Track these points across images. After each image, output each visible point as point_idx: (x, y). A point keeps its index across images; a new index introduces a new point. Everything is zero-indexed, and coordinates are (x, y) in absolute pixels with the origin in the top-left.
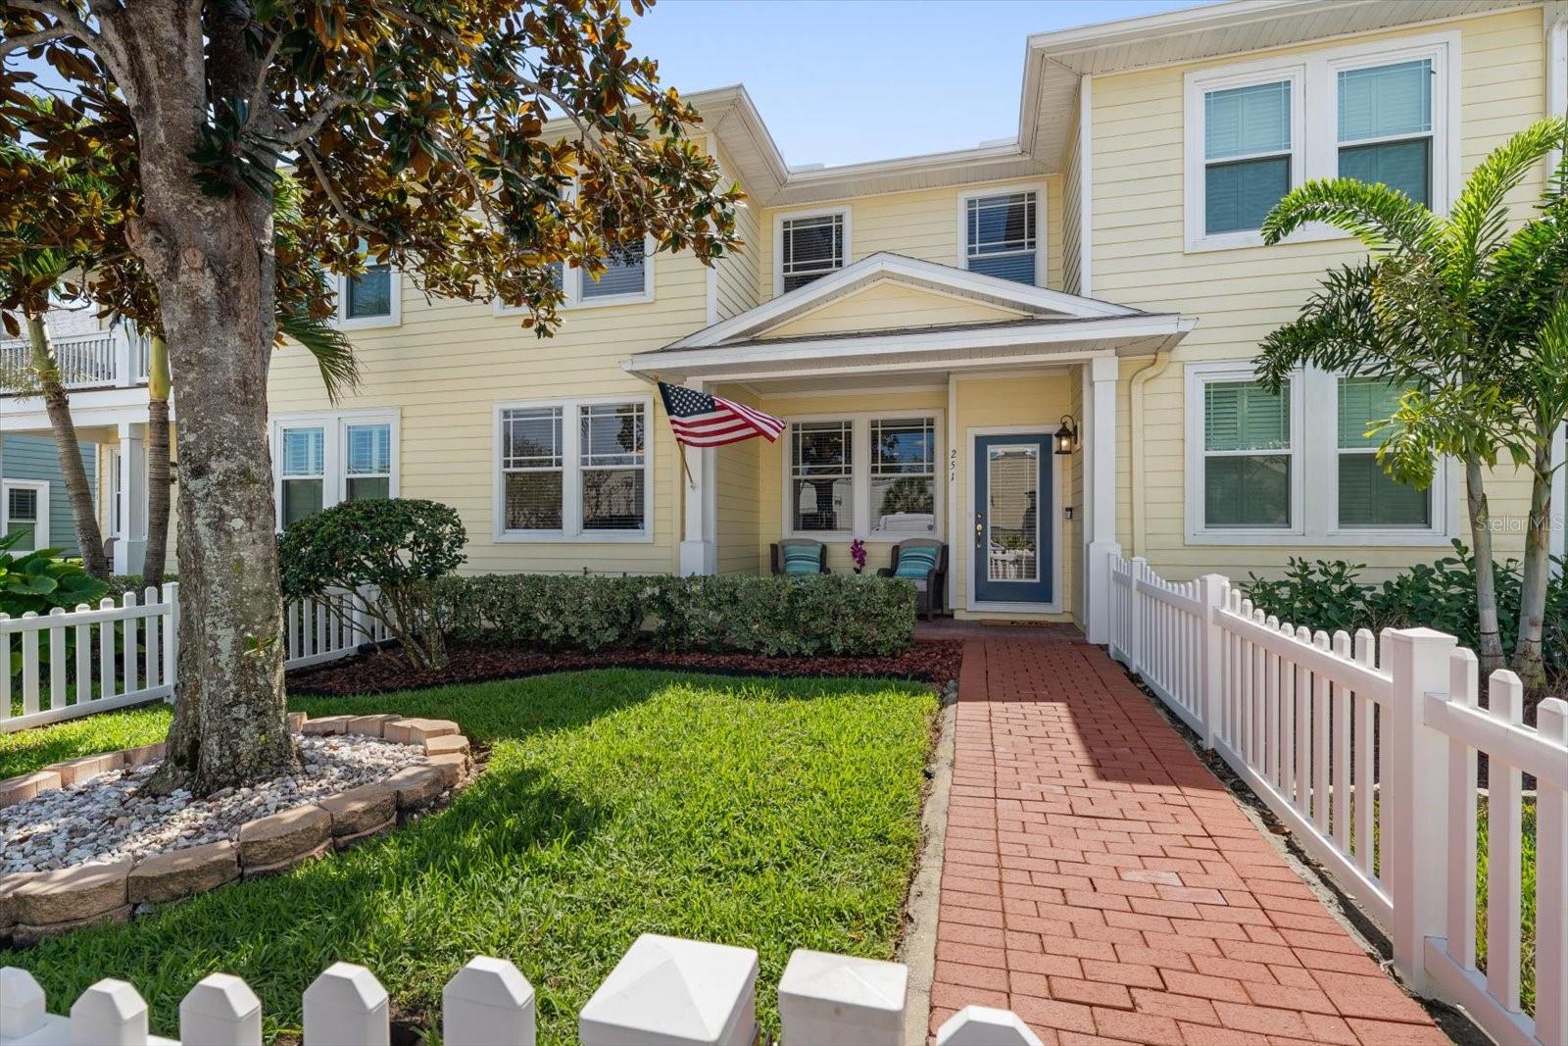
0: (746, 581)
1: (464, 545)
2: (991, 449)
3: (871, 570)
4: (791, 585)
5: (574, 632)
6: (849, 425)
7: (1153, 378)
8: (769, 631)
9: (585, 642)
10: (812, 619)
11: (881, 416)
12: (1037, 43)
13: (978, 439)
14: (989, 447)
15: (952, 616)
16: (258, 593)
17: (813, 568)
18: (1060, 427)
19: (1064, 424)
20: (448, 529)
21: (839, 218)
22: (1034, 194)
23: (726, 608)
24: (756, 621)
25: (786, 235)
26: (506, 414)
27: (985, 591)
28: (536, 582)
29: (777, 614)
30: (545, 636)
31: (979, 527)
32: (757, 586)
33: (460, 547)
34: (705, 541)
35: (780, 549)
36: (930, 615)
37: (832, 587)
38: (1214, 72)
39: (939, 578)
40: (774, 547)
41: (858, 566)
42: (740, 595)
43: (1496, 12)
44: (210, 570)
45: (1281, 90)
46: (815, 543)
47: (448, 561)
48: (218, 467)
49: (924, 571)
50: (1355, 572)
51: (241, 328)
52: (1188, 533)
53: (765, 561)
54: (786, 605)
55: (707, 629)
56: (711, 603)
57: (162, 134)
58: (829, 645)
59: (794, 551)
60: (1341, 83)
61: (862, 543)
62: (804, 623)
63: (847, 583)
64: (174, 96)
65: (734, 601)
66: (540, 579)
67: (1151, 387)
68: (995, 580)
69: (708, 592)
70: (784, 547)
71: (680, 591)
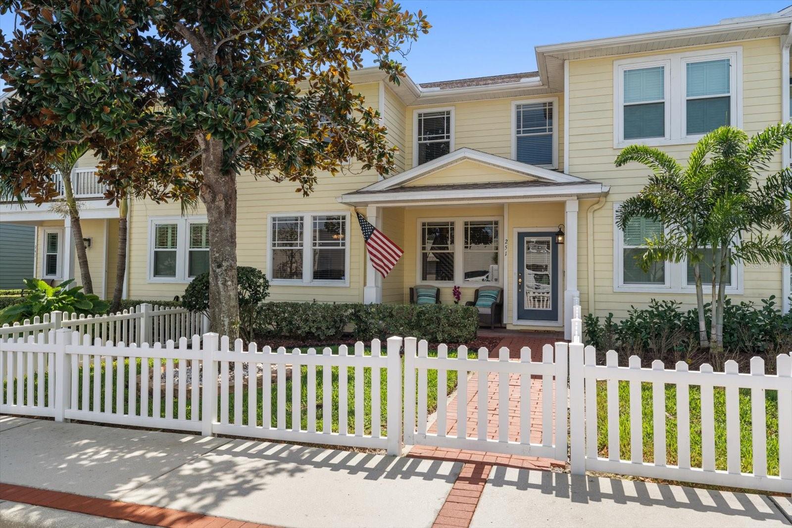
0: (397, 306)
1: (269, 288)
2: (526, 239)
3: (463, 303)
4: (418, 309)
5: (314, 330)
6: (452, 224)
7: (599, 209)
8: (408, 330)
9: (319, 335)
10: (428, 325)
11: (469, 219)
12: (540, 50)
13: (519, 234)
14: (525, 238)
15: (505, 328)
16: (234, 307)
17: (432, 301)
18: (559, 230)
19: (560, 229)
20: (261, 281)
21: (448, 113)
22: (551, 103)
23: (388, 319)
24: (402, 326)
25: (420, 121)
26: (274, 219)
27: (523, 314)
28: (295, 306)
29: (412, 322)
30: (299, 332)
31: (520, 280)
32: (402, 309)
33: (267, 289)
34: (377, 287)
35: (415, 291)
36: (493, 326)
37: (437, 309)
38: (629, 61)
39: (498, 308)
40: (412, 289)
41: (456, 300)
42: (394, 313)
43: (758, 39)
44: (222, 298)
45: (660, 71)
46: (432, 287)
47: (262, 295)
48: (225, 264)
49: (490, 303)
50: (678, 306)
51: (231, 218)
52: (615, 286)
53: (407, 297)
54: (416, 318)
55: (378, 329)
56: (380, 317)
57: (212, 157)
58: (436, 338)
59: (422, 291)
60: (688, 69)
61: (459, 288)
62: (424, 327)
63: (445, 308)
64: (217, 146)
65: (391, 316)
66: (297, 304)
67: (597, 214)
68: (527, 309)
69: (379, 311)
70: (416, 289)
71: (365, 311)
